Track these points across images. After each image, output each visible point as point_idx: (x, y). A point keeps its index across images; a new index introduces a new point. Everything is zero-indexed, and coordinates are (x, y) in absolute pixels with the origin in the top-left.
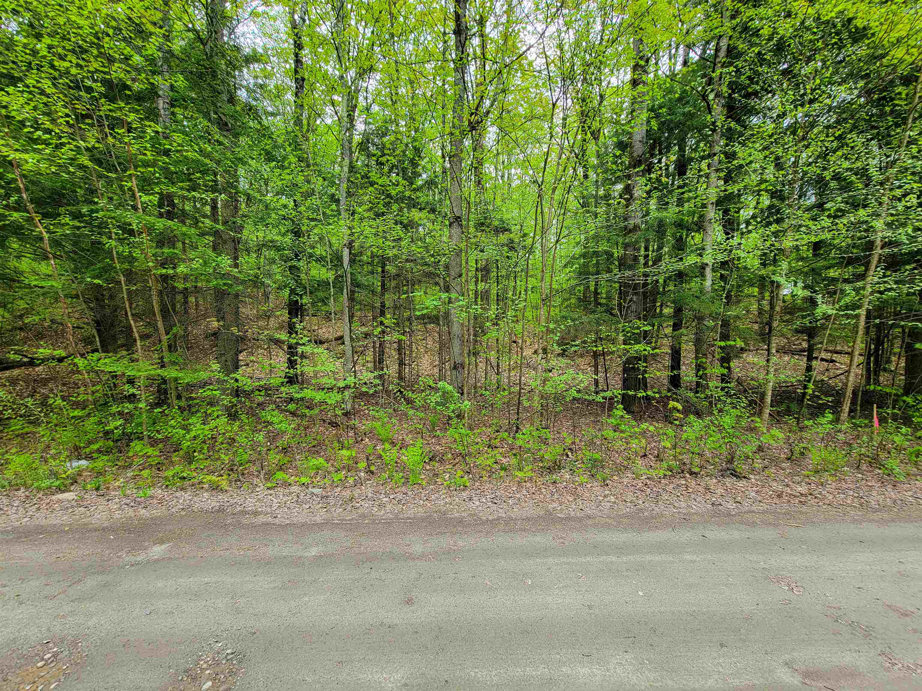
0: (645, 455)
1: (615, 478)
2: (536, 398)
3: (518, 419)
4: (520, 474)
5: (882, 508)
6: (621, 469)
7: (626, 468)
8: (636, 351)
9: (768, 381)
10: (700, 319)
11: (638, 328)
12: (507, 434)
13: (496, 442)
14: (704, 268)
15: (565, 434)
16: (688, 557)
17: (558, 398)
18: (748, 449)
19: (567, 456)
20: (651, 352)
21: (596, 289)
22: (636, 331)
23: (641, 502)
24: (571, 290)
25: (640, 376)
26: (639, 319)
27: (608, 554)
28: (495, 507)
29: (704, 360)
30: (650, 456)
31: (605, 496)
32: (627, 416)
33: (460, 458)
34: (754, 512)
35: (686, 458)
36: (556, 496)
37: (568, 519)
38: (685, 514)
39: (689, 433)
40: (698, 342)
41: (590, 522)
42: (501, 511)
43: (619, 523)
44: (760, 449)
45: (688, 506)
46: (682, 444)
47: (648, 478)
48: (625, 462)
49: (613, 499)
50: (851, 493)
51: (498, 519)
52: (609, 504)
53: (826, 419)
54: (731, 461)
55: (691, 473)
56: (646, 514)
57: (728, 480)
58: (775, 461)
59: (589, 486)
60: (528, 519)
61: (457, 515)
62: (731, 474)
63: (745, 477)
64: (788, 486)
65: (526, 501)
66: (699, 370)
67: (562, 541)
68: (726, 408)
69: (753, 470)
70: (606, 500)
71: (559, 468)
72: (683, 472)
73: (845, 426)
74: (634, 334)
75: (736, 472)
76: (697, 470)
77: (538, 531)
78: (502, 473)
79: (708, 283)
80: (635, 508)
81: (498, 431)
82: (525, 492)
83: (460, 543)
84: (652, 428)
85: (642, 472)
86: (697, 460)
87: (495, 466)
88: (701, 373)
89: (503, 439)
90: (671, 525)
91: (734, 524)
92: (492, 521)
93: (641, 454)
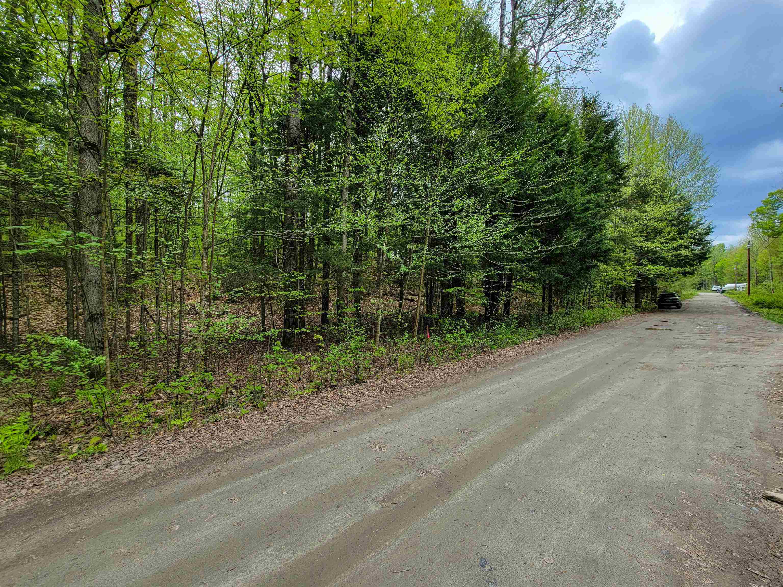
0: (300, 379)
1: (275, 403)
2: (199, 344)
3: (178, 367)
4: (178, 422)
5: (428, 385)
6: (279, 395)
7: (285, 393)
8: (294, 296)
9: (378, 315)
10: (339, 272)
11: (295, 277)
12: (163, 384)
13: (151, 395)
14: (341, 235)
15: (230, 374)
16: (323, 451)
17: (223, 341)
18: (367, 363)
19: (232, 393)
20: (304, 297)
21: (262, 243)
22: (293, 280)
23: (292, 418)
24: (239, 243)
25: (297, 317)
26: (296, 270)
27: (260, 471)
28: (141, 464)
29: (342, 302)
30: (304, 380)
31: (263, 421)
32: (283, 350)
33: (98, 421)
34: (366, 405)
35: (329, 376)
36: (216, 433)
37: (228, 451)
38: (324, 419)
39: (330, 357)
40: (339, 289)
41: (248, 447)
42: (148, 466)
43: (273, 441)
44: (374, 361)
45: (327, 412)
46: (327, 366)
47: (301, 398)
48: (283, 388)
49: (269, 422)
50: (415, 379)
51: (145, 475)
52: (265, 427)
53: (405, 337)
54: (356, 372)
55: (332, 387)
56: (296, 427)
57: (354, 386)
58: (382, 368)
59: (249, 416)
60: (183, 465)
61: (84, 489)
62: (356, 382)
63: (364, 382)
64: (387, 382)
65: (181, 448)
66: (338, 310)
67: (217, 474)
68: (353, 336)
69: (369, 377)
70: (264, 424)
71: (223, 406)
72: (326, 386)
73: (415, 339)
74: (292, 282)
75: (359, 379)
76: (335, 383)
77: (193, 473)
78: (156, 426)
79: (345, 246)
80: (288, 424)
81: (153, 383)
82: (181, 438)
83: (86, 521)
84: (303, 358)
85: (296, 394)
86: (336, 376)
87: (147, 420)
88: (340, 311)
89: (159, 391)
90: (313, 431)
91: (354, 416)
92: (135, 482)
93: (297, 379)
